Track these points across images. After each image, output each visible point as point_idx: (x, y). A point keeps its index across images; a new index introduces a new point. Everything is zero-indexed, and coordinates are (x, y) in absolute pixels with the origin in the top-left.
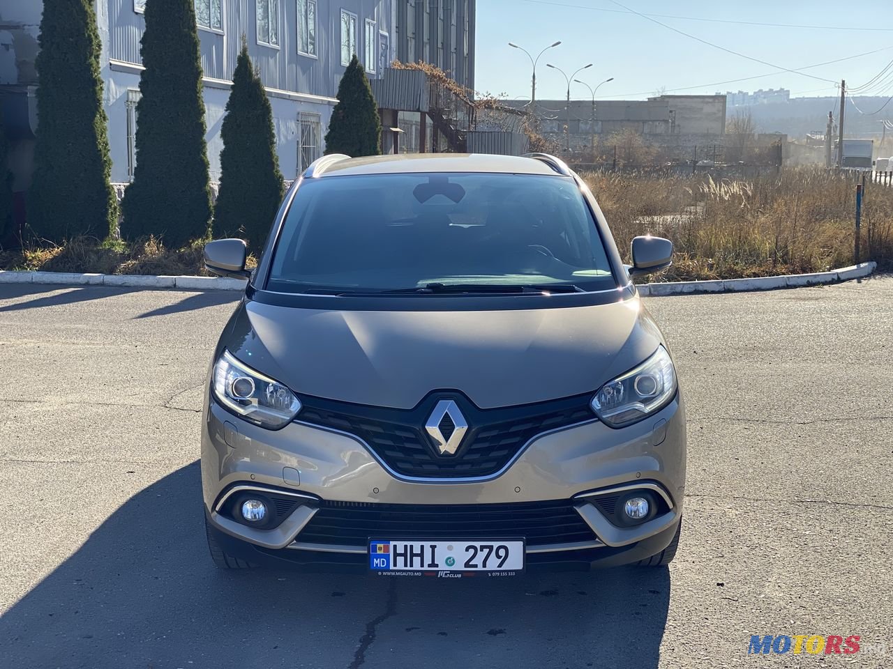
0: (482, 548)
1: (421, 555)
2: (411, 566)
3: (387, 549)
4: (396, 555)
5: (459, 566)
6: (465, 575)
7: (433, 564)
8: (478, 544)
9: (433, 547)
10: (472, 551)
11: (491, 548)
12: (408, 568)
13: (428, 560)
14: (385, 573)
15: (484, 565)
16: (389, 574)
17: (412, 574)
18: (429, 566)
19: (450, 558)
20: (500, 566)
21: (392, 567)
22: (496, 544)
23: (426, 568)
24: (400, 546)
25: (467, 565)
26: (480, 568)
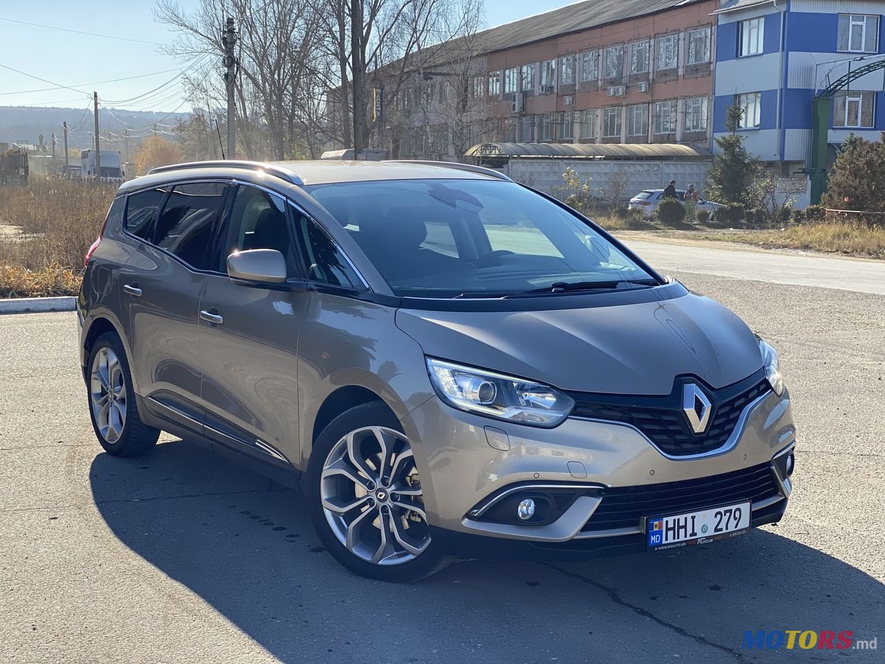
0: (726, 512)
1: (685, 527)
2: (678, 538)
3: (661, 526)
4: (668, 529)
5: (711, 532)
6: (716, 538)
7: (694, 534)
8: (722, 510)
9: (693, 518)
10: (719, 516)
11: (730, 511)
12: (676, 540)
13: (689, 531)
14: (660, 548)
15: (727, 529)
16: (663, 548)
17: (678, 545)
18: (691, 535)
19: (704, 526)
20: (736, 527)
21: (664, 542)
22: (734, 508)
23: (688, 538)
24: (671, 519)
25: (716, 530)
26: (724, 531)
